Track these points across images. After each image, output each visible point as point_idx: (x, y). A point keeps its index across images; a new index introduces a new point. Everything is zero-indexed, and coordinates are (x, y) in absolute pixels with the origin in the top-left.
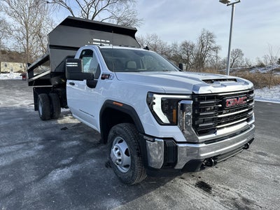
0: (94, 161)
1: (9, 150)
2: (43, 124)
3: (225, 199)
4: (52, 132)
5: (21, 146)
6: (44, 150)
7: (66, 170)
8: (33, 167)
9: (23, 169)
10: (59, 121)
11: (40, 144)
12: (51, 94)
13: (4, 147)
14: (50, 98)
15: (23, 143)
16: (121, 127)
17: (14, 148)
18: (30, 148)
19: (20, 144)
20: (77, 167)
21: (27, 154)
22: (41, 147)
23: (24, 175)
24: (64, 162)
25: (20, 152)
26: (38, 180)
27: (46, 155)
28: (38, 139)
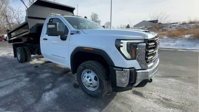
0: (66, 85)
1: (7, 83)
2: (22, 65)
3: (155, 100)
4: (30, 69)
5: (14, 80)
6: (30, 81)
7: (52, 92)
8: (28, 93)
9: (23, 95)
10: (31, 63)
11: (26, 77)
12: (25, 47)
13: (3, 81)
14: (24, 49)
15: (14, 78)
16: (90, 63)
17: (10, 81)
18: (21, 81)
19: (12, 78)
20: (57, 90)
21: (21, 84)
22: (27, 79)
23: (25, 99)
24: (48, 87)
25: (15, 83)
26: (37, 102)
27: (34, 84)
28: (23, 74)
